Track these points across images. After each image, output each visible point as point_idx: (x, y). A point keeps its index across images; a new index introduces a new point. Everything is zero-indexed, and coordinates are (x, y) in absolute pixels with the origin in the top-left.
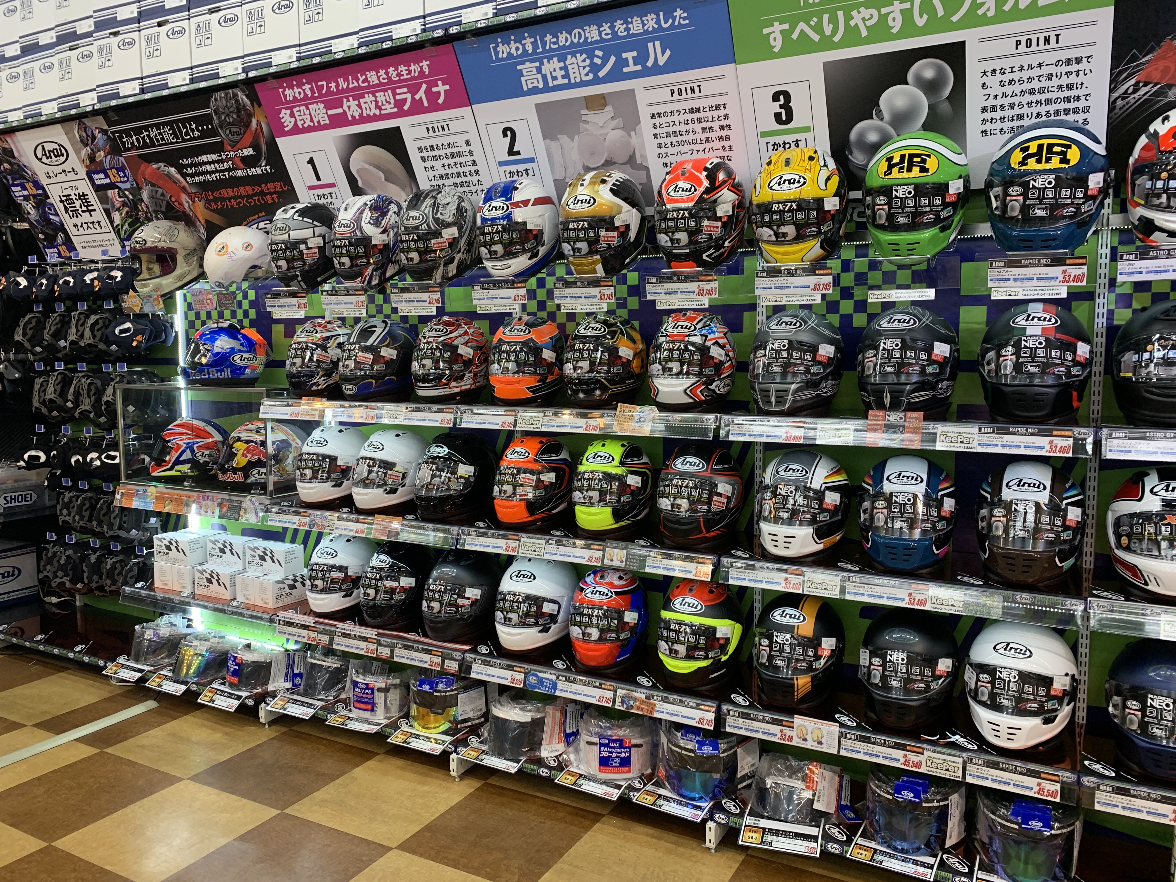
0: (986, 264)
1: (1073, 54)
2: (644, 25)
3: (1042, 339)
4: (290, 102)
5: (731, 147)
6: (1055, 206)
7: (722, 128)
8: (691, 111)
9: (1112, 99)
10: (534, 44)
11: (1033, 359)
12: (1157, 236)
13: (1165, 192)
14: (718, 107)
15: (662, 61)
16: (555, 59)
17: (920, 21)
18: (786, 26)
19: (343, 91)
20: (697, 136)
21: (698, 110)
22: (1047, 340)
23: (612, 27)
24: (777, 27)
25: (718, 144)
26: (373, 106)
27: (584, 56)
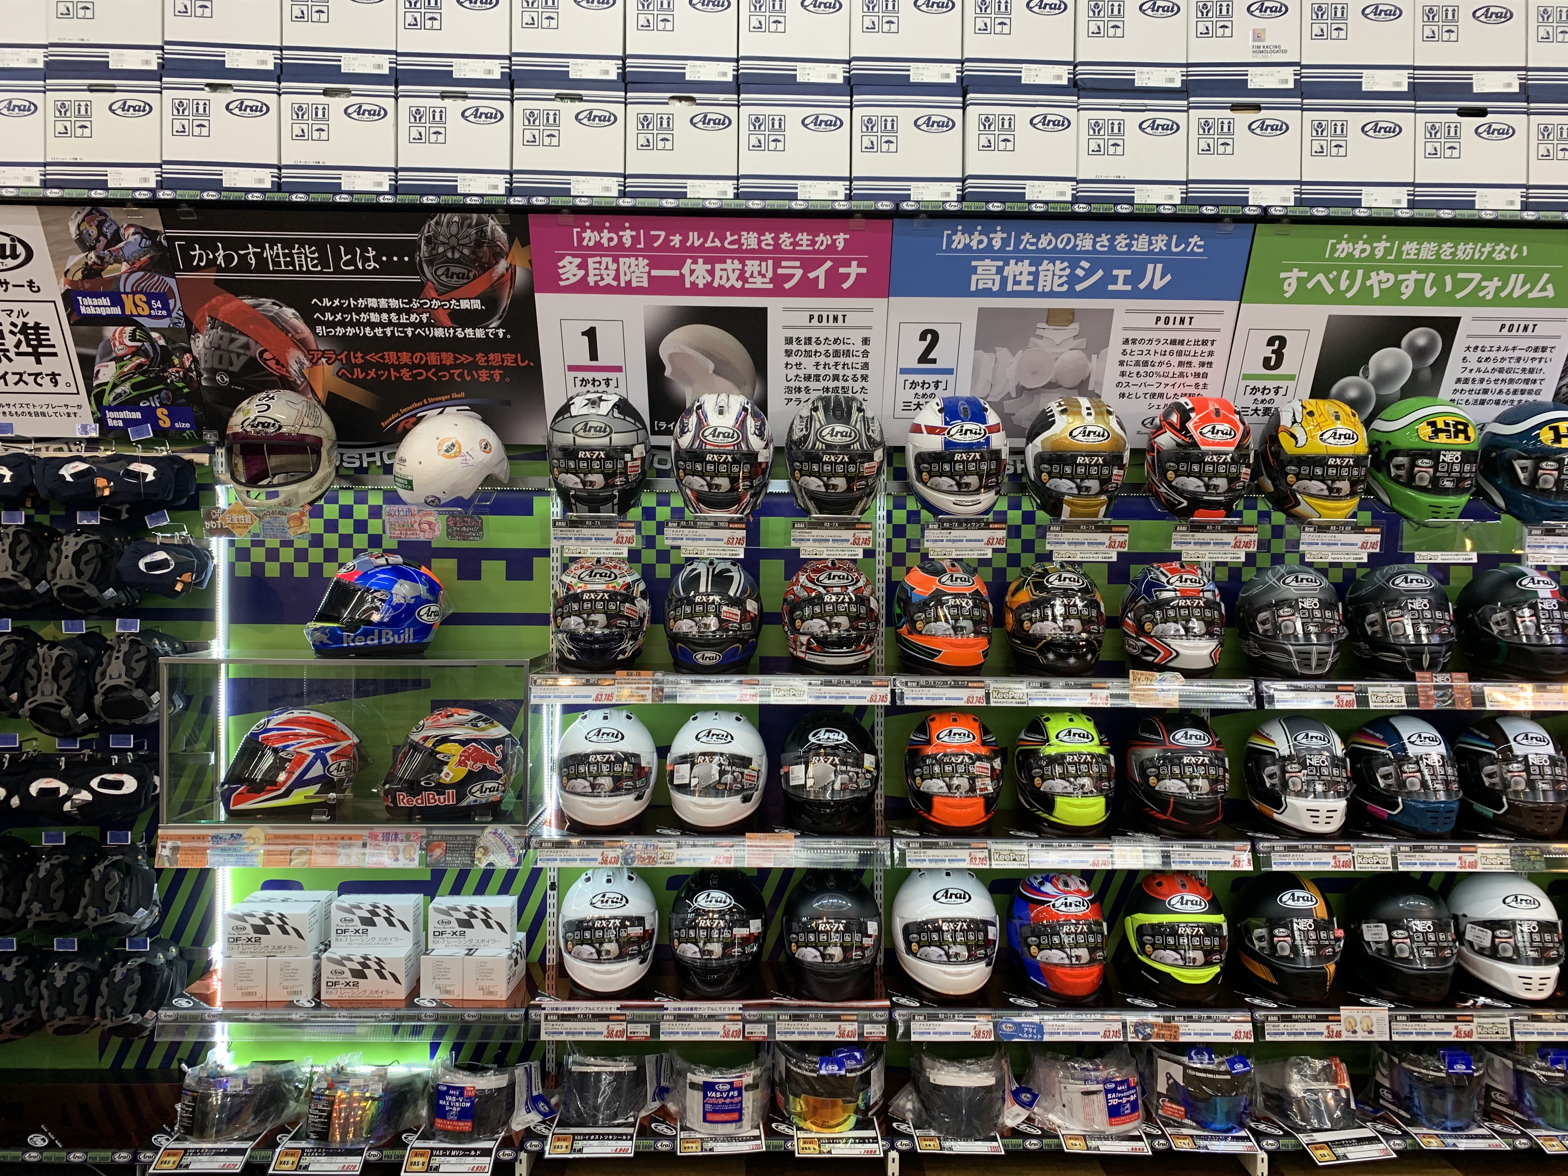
1: (1541, 343)
2: (1150, 244)
4: (588, 248)
5: (1205, 385)
7: (1202, 364)
8: (1173, 342)
9: (1559, 386)
10: (1005, 242)
14: (1205, 343)
15: (1157, 285)
16: (1027, 262)
17: (1429, 293)
18: (1305, 274)
19: (692, 248)
20: (1171, 370)
21: (1182, 342)
23: (1112, 240)
24: (1296, 273)
25: (1192, 381)
26: (734, 277)
27: (1066, 264)
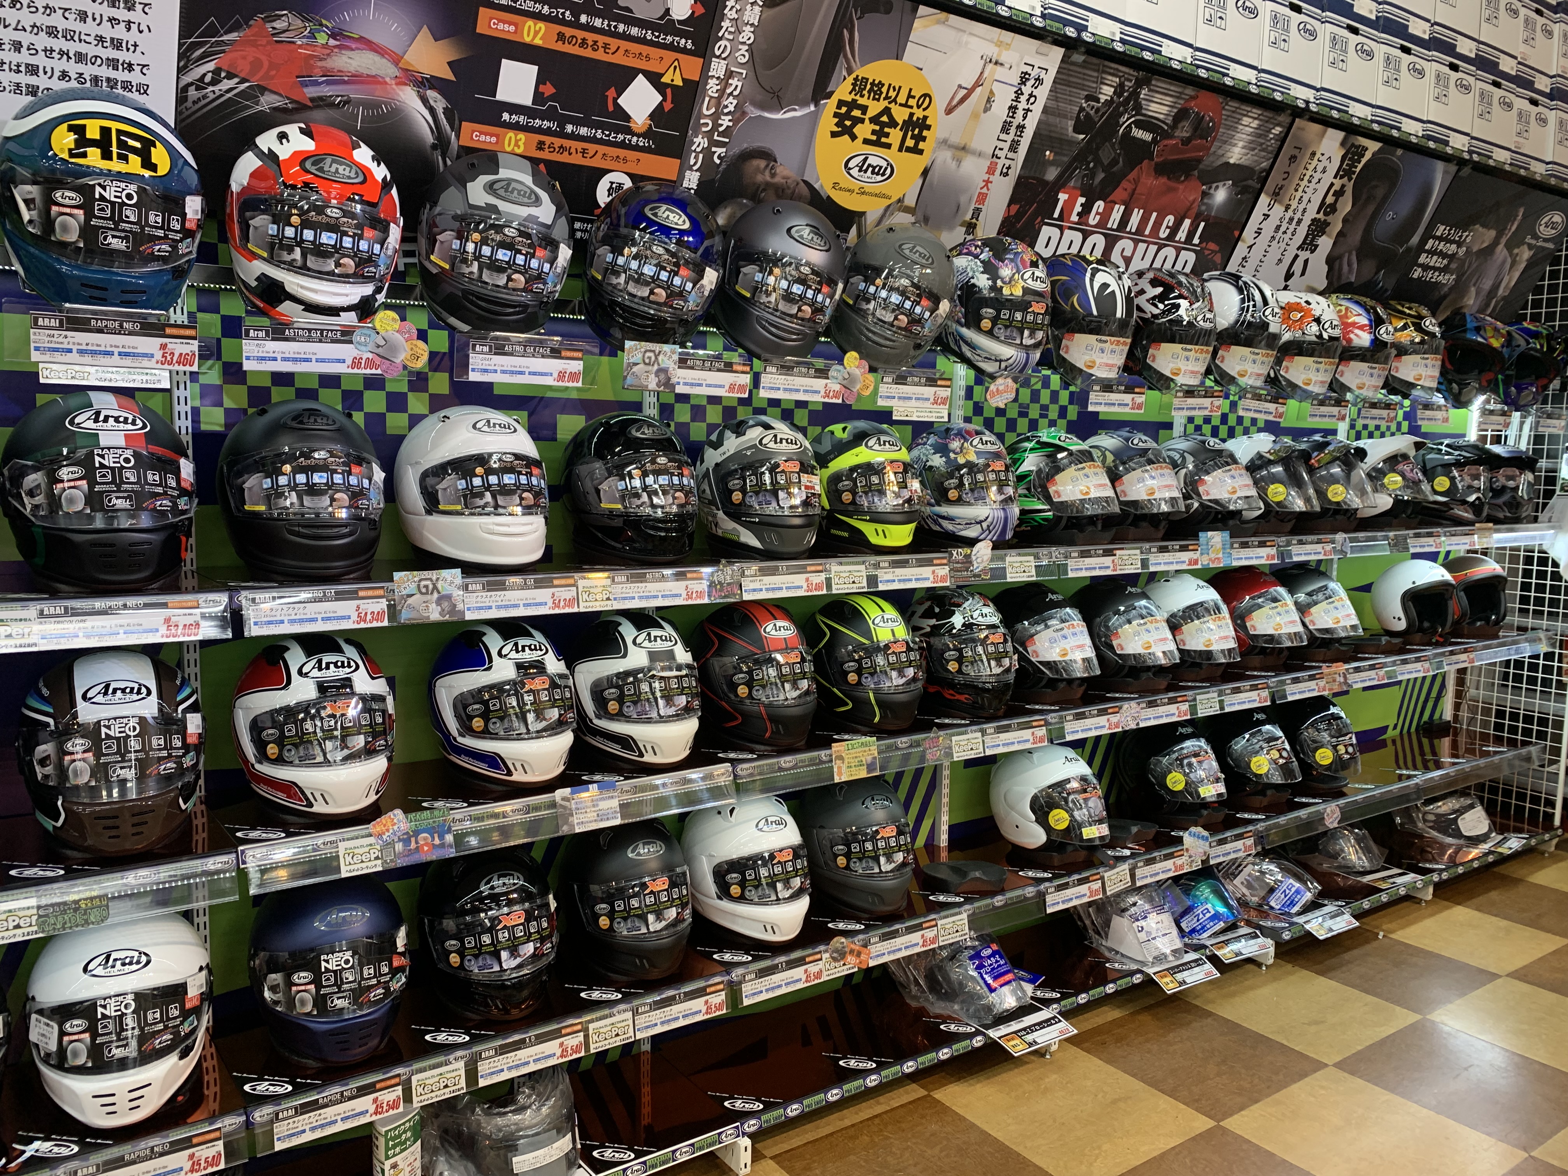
0: (27, 318)
3: (128, 454)
6: (140, 238)
9: (181, 85)
11: (118, 486)
12: (286, 308)
13: (299, 244)
22: (136, 455)
